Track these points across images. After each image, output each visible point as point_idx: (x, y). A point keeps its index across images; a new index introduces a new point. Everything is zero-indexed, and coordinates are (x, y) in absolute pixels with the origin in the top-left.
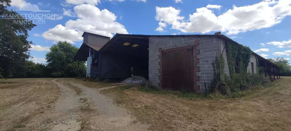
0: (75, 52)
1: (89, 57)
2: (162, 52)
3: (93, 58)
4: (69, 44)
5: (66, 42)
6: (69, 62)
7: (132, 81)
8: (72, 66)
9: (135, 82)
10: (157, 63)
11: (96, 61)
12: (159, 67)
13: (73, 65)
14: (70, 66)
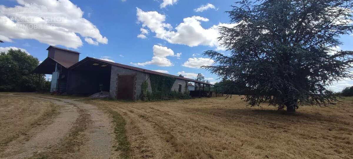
0: (32, 63)
1: (55, 71)
2: (119, 76)
3: (61, 73)
4: (24, 54)
5: (19, 51)
6: (23, 74)
7: (99, 96)
8: (27, 79)
9: (102, 96)
10: (115, 83)
11: (63, 77)
12: (117, 86)
13: (29, 78)
14: (25, 79)
